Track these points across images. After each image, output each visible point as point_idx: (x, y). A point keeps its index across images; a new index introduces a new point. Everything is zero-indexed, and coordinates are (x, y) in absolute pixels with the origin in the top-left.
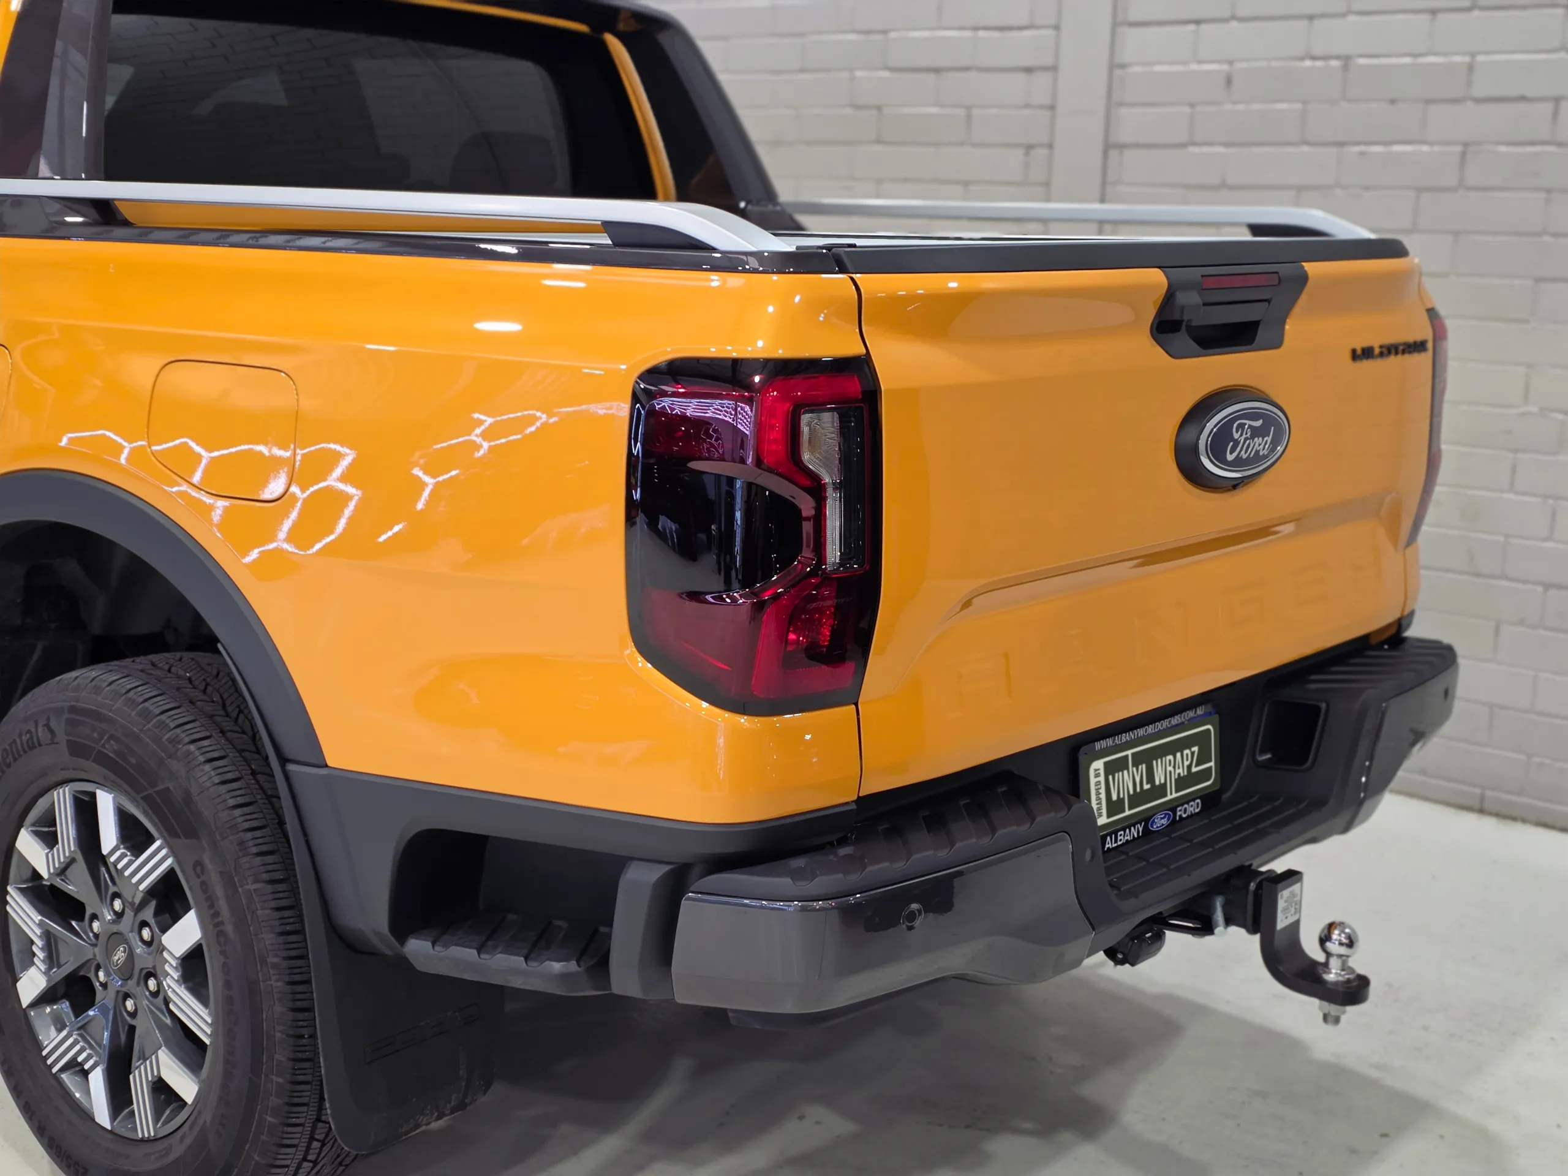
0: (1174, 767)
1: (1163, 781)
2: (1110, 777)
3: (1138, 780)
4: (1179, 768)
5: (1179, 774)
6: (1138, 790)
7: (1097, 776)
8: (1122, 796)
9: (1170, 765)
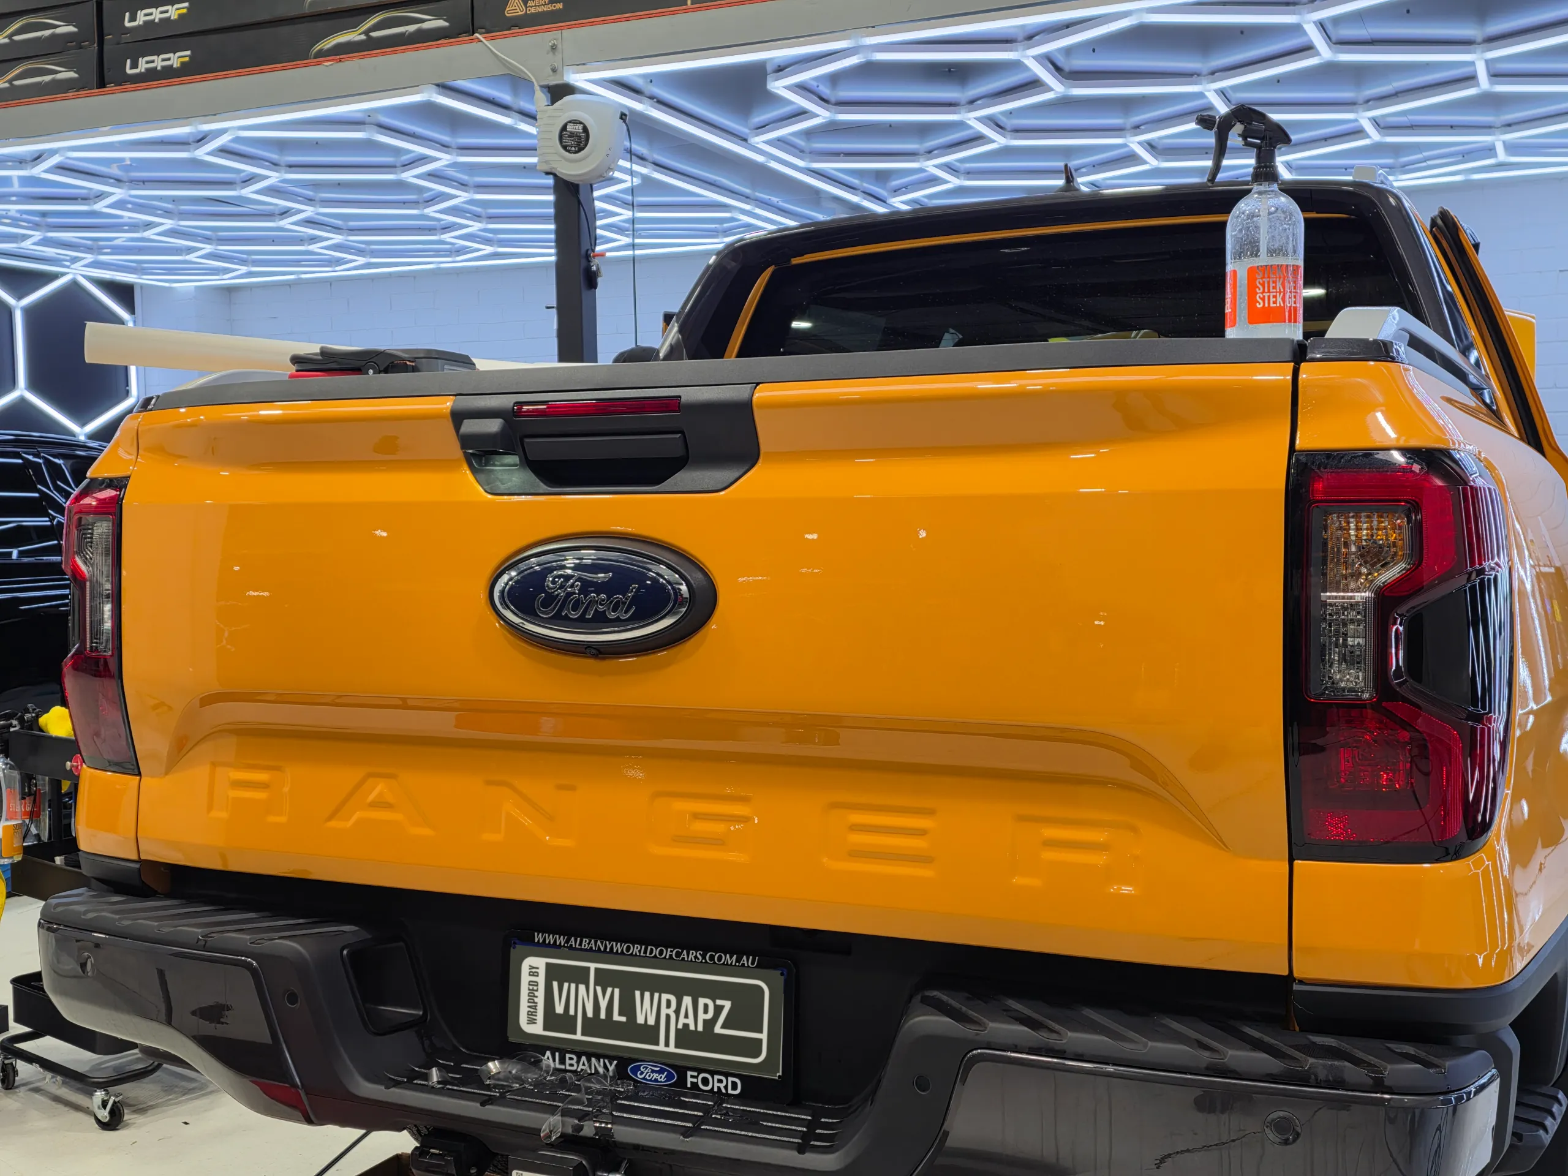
0: (677, 1012)
1: (651, 1021)
2: (555, 984)
3: (603, 1004)
4: (686, 1016)
5: (686, 1026)
6: (603, 1016)
7: (533, 973)
8: (572, 1012)
9: (669, 1005)
